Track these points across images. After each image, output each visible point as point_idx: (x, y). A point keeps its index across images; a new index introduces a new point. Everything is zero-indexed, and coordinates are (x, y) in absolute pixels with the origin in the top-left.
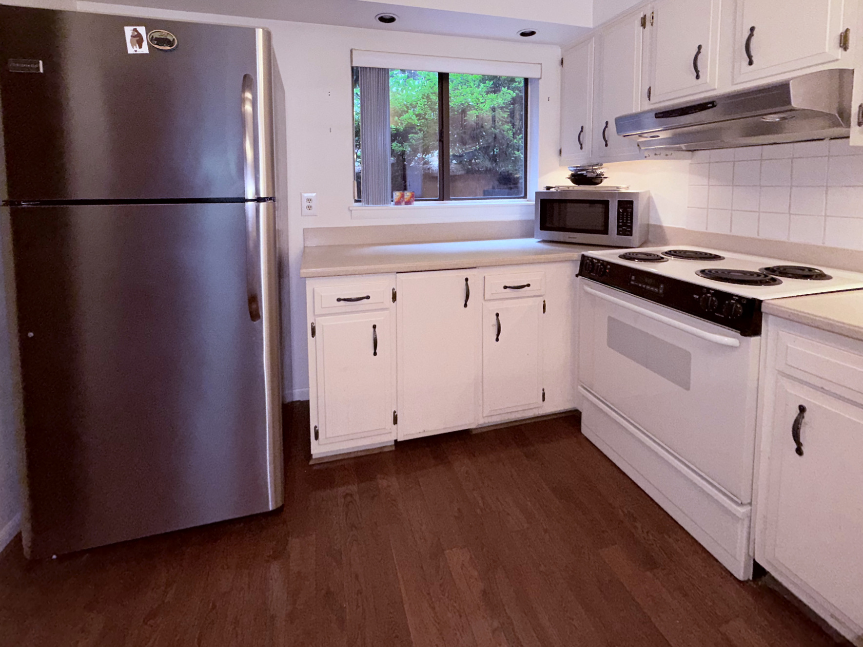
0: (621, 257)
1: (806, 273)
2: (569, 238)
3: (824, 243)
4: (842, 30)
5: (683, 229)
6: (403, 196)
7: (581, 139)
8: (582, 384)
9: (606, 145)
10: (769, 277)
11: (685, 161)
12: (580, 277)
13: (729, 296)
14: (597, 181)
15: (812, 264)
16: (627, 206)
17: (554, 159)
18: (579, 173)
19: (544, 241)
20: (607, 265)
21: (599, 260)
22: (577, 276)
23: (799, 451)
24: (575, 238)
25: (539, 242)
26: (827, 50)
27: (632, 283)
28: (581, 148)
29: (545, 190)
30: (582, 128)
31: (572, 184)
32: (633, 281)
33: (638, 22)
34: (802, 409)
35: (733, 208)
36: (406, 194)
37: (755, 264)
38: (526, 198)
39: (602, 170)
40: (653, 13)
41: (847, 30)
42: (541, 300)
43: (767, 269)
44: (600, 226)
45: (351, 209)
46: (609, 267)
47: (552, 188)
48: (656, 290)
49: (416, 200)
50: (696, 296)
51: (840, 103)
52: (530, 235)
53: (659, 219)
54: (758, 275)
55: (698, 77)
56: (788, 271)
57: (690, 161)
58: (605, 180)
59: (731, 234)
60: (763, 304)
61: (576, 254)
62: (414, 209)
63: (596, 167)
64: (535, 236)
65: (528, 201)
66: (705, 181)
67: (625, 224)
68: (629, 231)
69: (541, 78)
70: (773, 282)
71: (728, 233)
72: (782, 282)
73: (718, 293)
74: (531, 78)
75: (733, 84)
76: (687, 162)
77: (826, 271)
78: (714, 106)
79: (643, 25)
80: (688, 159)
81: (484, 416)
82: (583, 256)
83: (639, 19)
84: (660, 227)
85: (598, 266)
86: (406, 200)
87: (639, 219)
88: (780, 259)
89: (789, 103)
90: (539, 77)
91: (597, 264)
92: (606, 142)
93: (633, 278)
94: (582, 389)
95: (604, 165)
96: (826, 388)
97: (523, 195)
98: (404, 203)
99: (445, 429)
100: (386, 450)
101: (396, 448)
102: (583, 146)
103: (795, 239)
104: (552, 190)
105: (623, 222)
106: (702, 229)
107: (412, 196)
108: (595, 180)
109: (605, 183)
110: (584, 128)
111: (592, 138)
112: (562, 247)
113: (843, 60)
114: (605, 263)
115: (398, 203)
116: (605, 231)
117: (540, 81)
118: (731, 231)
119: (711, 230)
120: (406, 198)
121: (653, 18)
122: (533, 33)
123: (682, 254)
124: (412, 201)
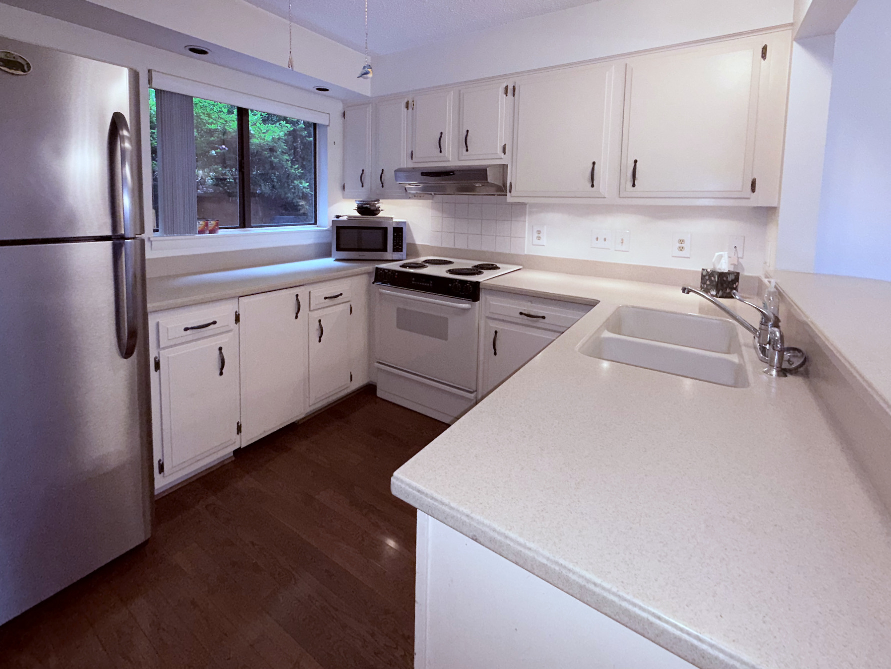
0: (401, 266)
1: (491, 267)
2: (360, 256)
3: (495, 250)
4: (504, 144)
5: (429, 245)
6: (207, 225)
7: (363, 179)
8: (377, 360)
9: (383, 186)
10: (478, 270)
11: (429, 201)
12: (376, 283)
13: (466, 282)
14: (376, 212)
15: (494, 262)
16: (399, 231)
17: (339, 192)
18: (364, 206)
19: (337, 260)
20: (395, 273)
21: (389, 270)
22: (374, 283)
23: (495, 354)
24: (364, 256)
25: (335, 260)
26: (498, 152)
27: (413, 282)
28: (363, 186)
29: (336, 219)
30: (363, 170)
31: (359, 214)
32: (414, 281)
33: (404, 105)
34: (496, 332)
35: (456, 231)
36: (210, 222)
37: (469, 264)
38: (316, 224)
39: (379, 205)
40: (413, 101)
41: (505, 144)
42: (348, 305)
43: (475, 266)
44: (380, 246)
45: (152, 239)
46: (397, 274)
47: (341, 216)
48: (428, 285)
49: (221, 228)
50: (450, 285)
51: (504, 181)
52: (328, 254)
53: (414, 240)
54: (471, 269)
55: (441, 152)
56: (484, 266)
57: (431, 201)
58: (382, 212)
59: (455, 247)
60: (481, 284)
61: (371, 267)
62: (219, 237)
63: (376, 202)
64: (333, 256)
65: (318, 226)
66: (441, 215)
67: (398, 244)
68: (400, 249)
69: (329, 125)
70: (480, 273)
71: (453, 247)
72: (483, 273)
73: (461, 281)
74: (319, 124)
75: (459, 160)
76: (429, 202)
77: (499, 265)
78: (454, 174)
79: (407, 107)
80: (430, 199)
81: (311, 404)
82: (377, 268)
83: (405, 104)
84: (415, 245)
85: (390, 274)
86: (210, 229)
87: (406, 240)
88: (479, 260)
89: (487, 179)
90: (327, 124)
91: (388, 274)
92: (382, 183)
93: (414, 279)
94: (378, 364)
95: (381, 200)
96: (505, 319)
97: (313, 222)
98: (208, 232)
99: (281, 424)
100: (227, 462)
101: (235, 458)
102: (364, 184)
103: (484, 248)
104: (341, 218)
105: (396, 243)
106: (440, 245)
107: (217, 224)
108: (374, 212)
109: (381, 214)
110: (365, 171)
111: (372, 180)
112: (356, 263)
113: (505, 159)
114: (394, 272)
115: (202, 232)
116: (385, 249)
117: (329, 128)
118: (455, 245)
119: (444, 246)
120: (211, 227)
121: (414, 105)
122: (326, 90)
123: (433, 262)
124: (217, 229)
